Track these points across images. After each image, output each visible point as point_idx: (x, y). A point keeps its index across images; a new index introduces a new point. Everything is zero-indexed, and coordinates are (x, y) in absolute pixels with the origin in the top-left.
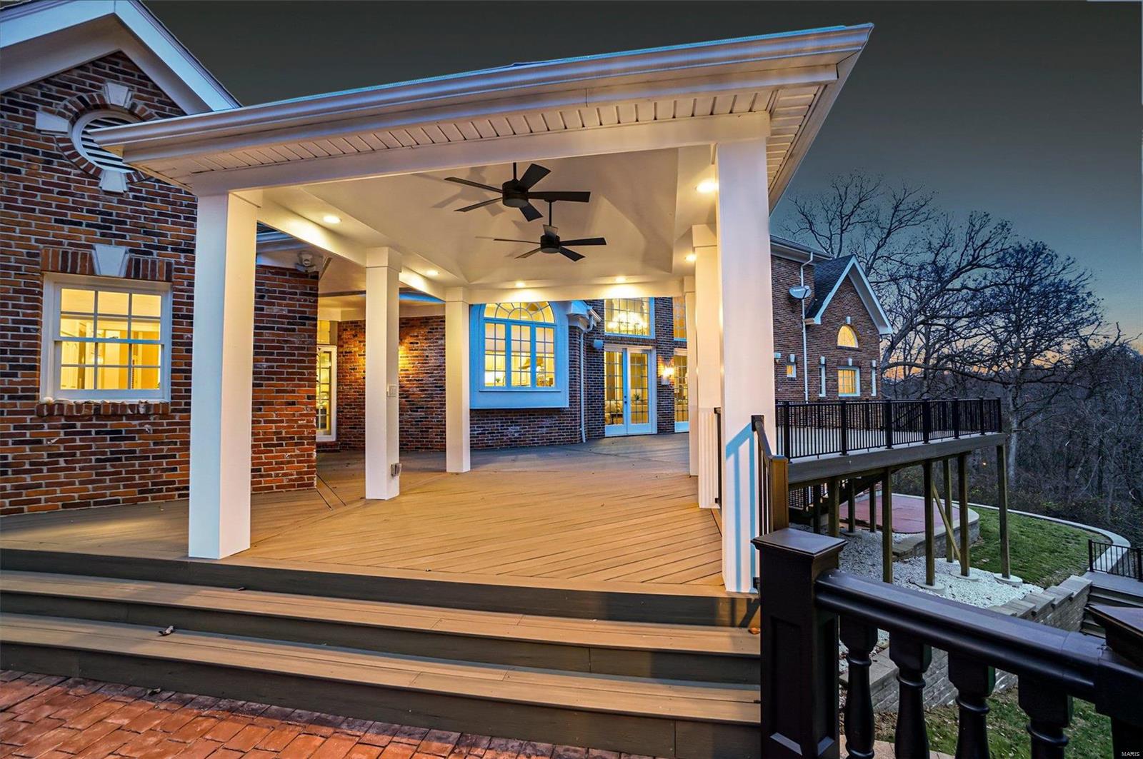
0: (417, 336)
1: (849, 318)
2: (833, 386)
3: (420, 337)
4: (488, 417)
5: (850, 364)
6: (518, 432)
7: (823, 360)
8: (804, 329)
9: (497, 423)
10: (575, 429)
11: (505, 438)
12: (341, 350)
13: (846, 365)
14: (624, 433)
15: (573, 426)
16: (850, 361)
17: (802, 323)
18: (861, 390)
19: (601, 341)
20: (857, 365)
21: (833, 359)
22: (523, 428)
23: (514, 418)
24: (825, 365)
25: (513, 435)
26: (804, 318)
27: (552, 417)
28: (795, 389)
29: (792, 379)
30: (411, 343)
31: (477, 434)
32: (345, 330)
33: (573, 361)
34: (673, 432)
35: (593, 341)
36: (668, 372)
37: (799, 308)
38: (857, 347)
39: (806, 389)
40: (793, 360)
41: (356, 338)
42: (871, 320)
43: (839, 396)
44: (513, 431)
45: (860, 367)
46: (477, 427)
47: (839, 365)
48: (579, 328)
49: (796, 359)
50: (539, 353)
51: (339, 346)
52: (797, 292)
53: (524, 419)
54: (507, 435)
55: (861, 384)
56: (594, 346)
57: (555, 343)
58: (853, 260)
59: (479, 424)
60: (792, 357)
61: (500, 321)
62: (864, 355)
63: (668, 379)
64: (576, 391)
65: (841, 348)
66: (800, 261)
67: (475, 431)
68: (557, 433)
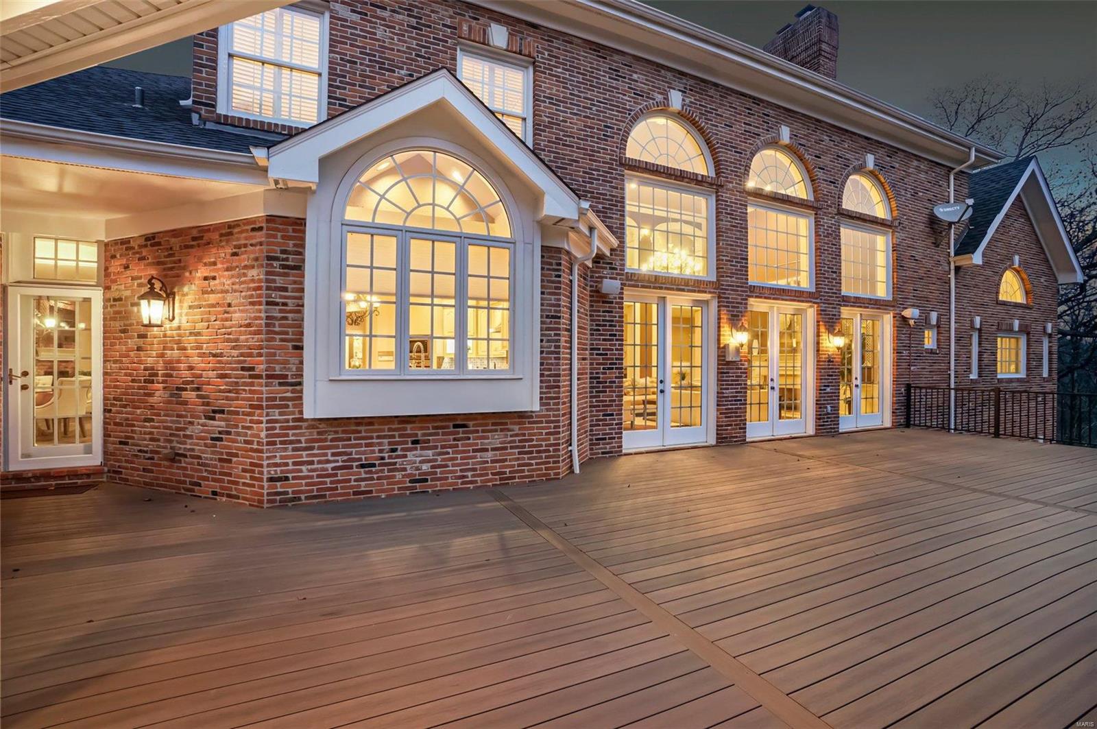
0: (214, 264)
1: (1017, 258)
2: (988, 364)
3: (219, 266)
4: (360, 432)
5: (1016, 328)
6: (429, 461)
7: (978, 320)
8: (953, 272)
9: (380, 444)
10: (555, 451)
11: (399, 475)
12: (108, 296)
13: (1010, 330)
14: (656, 444)
15: (551, 445)
16: (1016, 324)
17: (949, 263)
18: (1028, 369)
19: (617, 283)
20: (1025, 330)
21: (991, 321)
22: (440, 454)
23: (420, 433)
24: (980, 330)
25: (417, 469)
26: (952, 254)
27: (509, 430)
28: (936, 367)
29: (931, 352)
30: (206, 278)
31: (333, 469)
32: (114, 257)
33: (551, 318)
34: (743, 442)
35: (601, 282)
36: (736, 339)
37: (946, 240)
38: (1025, 303)
39: (952, 367)
40: (934, 322)
41: (128, 273)
42: (1048, 261)
43: (999, 377)
44: (417, 460)
45: (1028, 334)
46: (333, 455)
47: (999, 330)
48: (568, 253)
49: (938, 319)
50: (472, 299)
51: (107, 288)
52: (942, 212)
53: (444, 434)
54: (405, 469)
55: (1028, 360)
56: (604, 291)
57: (512, 279)
58: (1032, 166)
59: (338, 447)
60: (934, 316)
61: (387, 230)
62: (1035, 315)
63: (738, 350)
64: (559, 375)
65: (1004, 303)
66: (949, 165)
67: (328, 462)
68: (518, 459)
